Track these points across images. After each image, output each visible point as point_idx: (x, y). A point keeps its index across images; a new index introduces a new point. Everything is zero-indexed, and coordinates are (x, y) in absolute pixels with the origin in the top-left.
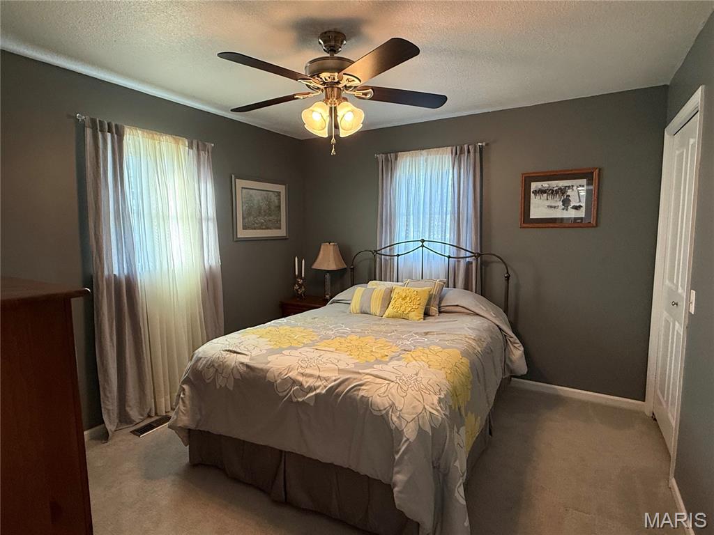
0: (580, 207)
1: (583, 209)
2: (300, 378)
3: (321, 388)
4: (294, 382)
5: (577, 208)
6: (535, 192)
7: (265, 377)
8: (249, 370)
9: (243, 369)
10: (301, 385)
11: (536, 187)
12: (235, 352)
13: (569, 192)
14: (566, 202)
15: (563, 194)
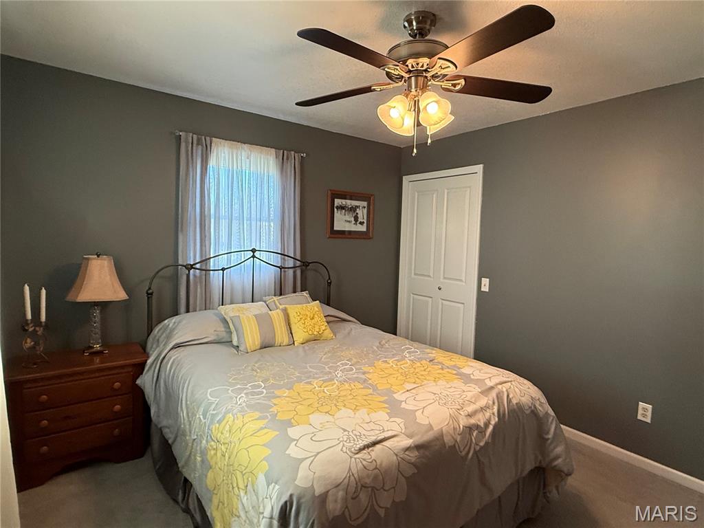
0: (363, 222)
1: (365, 224)
2: (472, 421)
3: (492, 418)
4: (470, 429)
5: (362, 223)
6: (337, 208)
7: (444, 444)
8: (422, 451)
9: (413, 456)
10: (478, 427)
11: (338, 203)
12: (374, 444)
13: (358, 211)
14: (356, 219)
15: (354, 212)
